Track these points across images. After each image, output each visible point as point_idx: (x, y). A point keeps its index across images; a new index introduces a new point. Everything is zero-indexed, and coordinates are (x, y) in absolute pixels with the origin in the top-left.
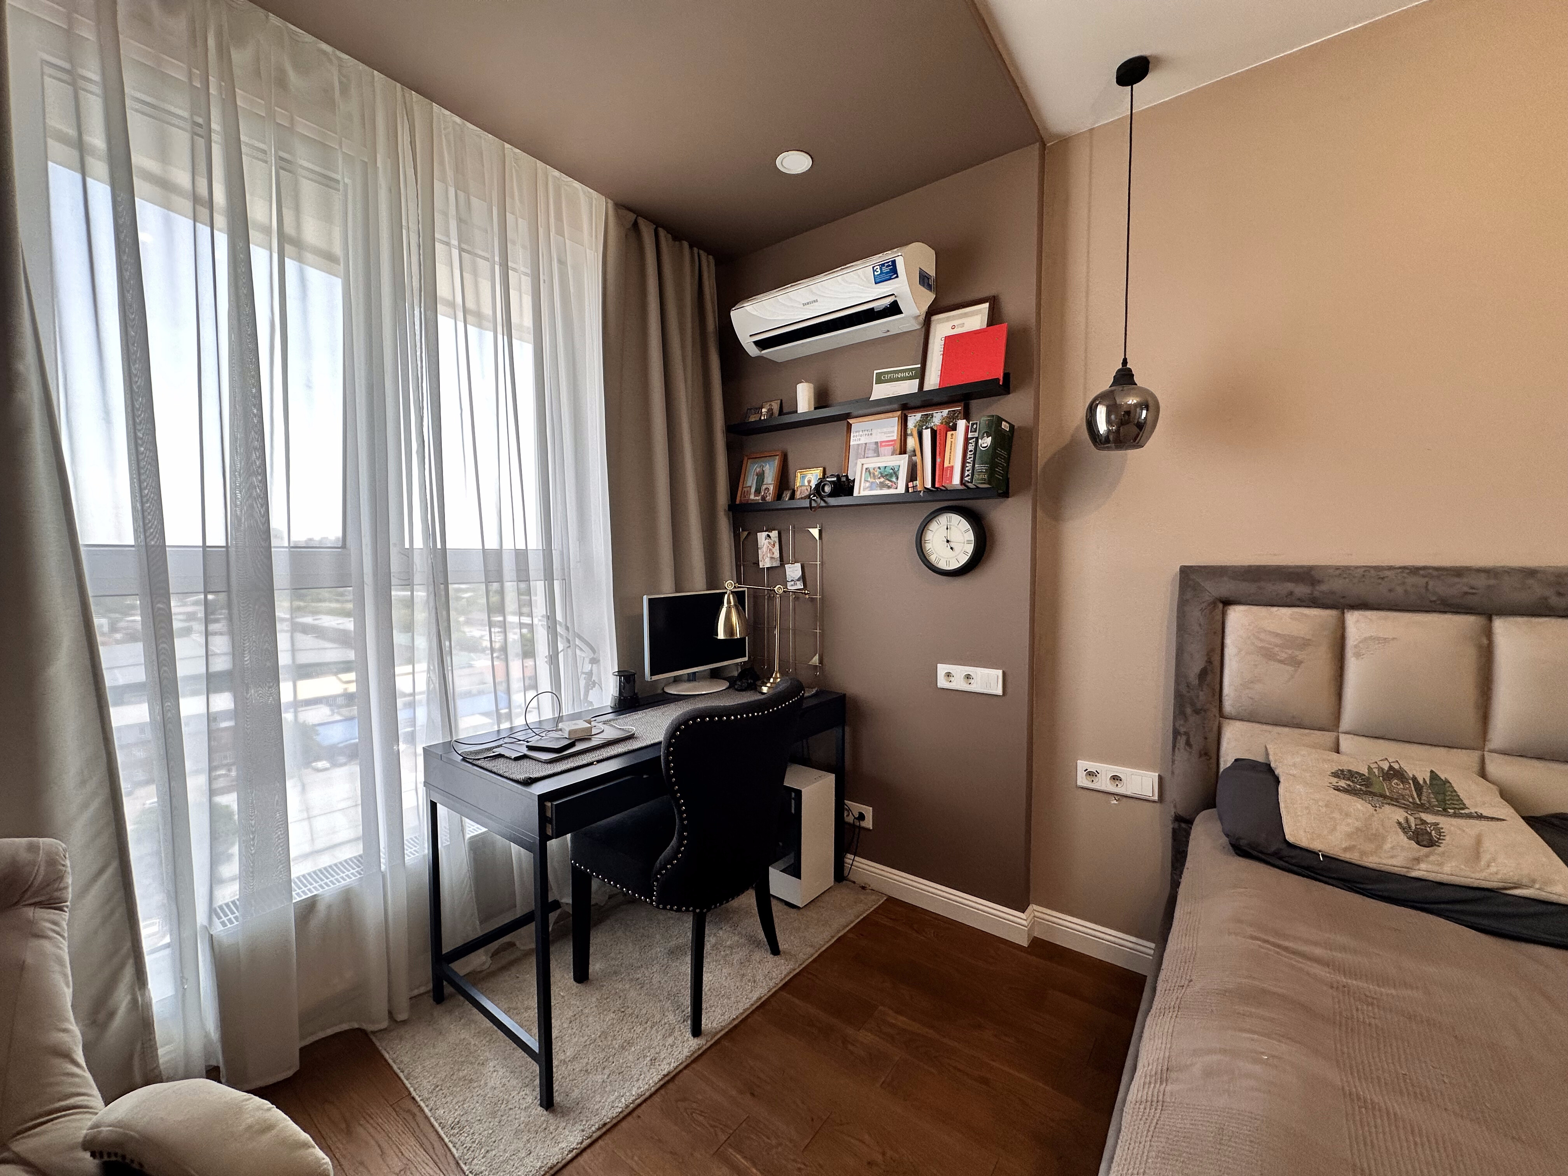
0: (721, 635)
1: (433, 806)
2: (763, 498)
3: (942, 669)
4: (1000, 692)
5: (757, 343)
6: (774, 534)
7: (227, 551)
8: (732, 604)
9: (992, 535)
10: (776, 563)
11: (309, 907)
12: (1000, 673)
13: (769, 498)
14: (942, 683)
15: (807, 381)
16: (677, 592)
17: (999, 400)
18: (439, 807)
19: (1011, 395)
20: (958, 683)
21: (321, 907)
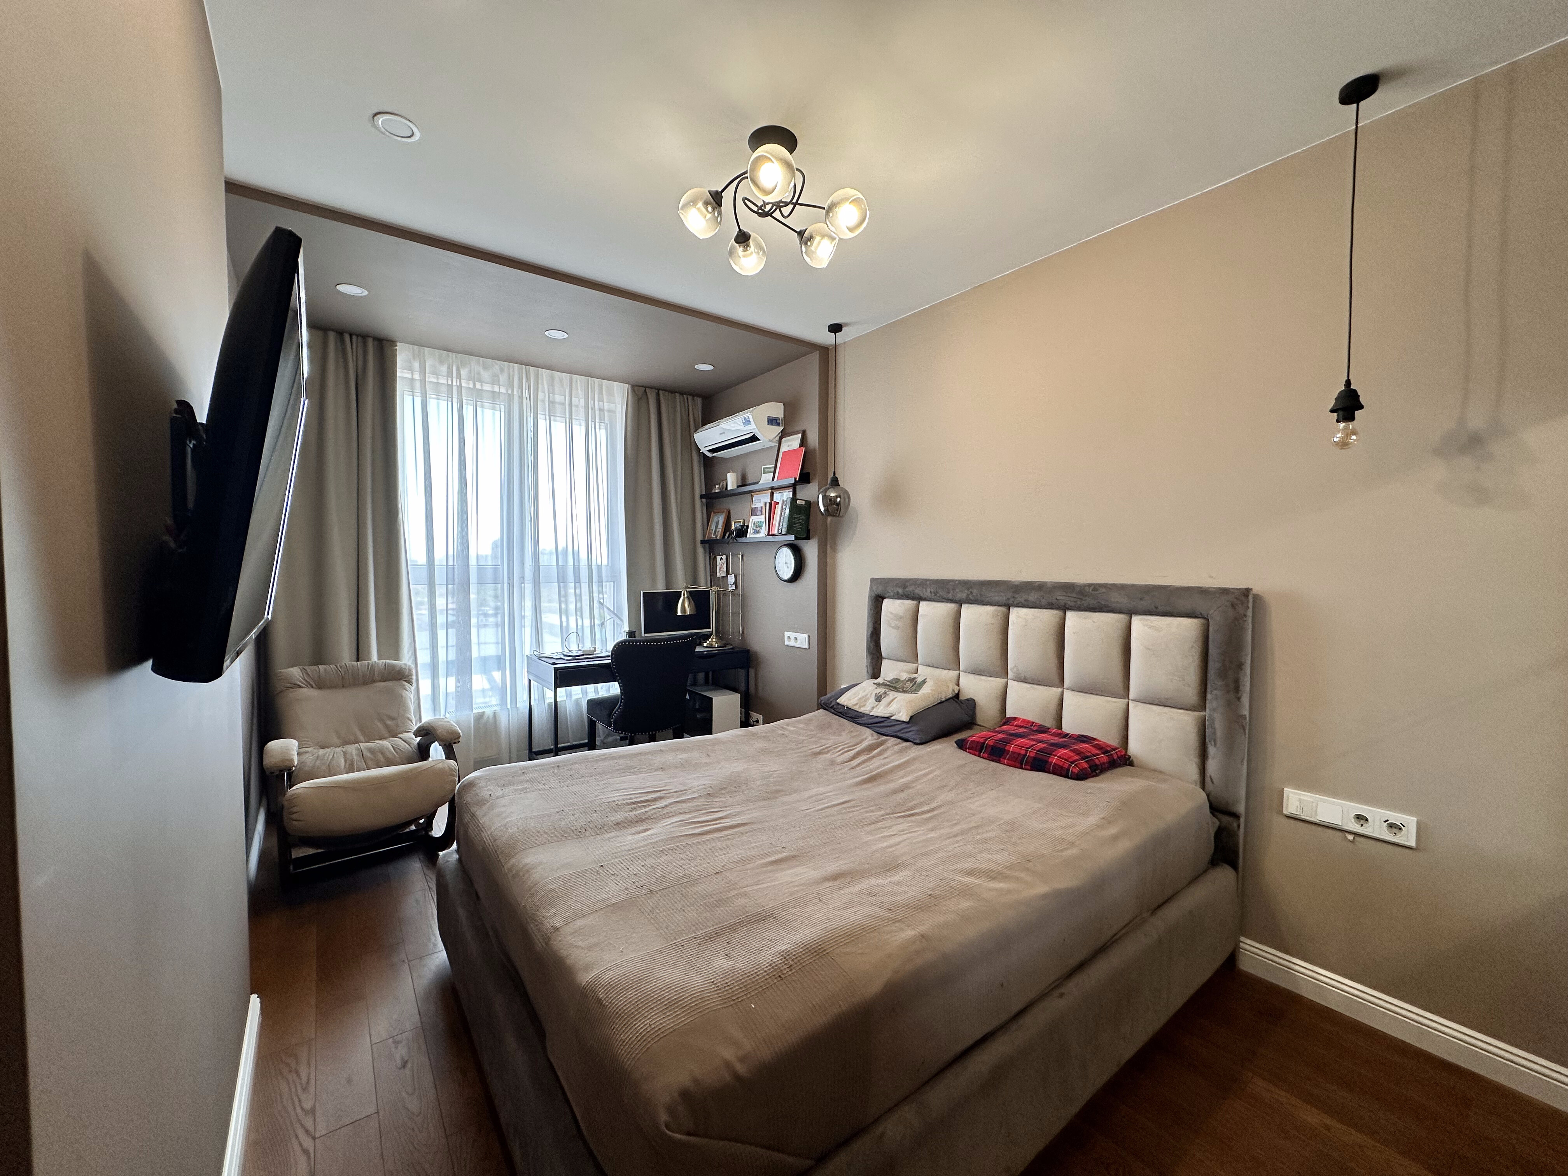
0: (679, 613)
1: (530, 681)
2: (716, 537)
3: (787, 634)
4: (806, 646)
5: (709, 451)
6: (724, 557)
7: (454, 568)
8: (686, 596)
9: (804, 559)
10: (724, 575)
11: (480, 717)
12: (806, 636)
13: (718, 537)
14: (787, 643)
15: (733, 472)
16: (667, 589)
17: (806, 487)
18: (532, 681)
19: (811, 484)
20: (792, 643)
21: (486, 717)
